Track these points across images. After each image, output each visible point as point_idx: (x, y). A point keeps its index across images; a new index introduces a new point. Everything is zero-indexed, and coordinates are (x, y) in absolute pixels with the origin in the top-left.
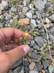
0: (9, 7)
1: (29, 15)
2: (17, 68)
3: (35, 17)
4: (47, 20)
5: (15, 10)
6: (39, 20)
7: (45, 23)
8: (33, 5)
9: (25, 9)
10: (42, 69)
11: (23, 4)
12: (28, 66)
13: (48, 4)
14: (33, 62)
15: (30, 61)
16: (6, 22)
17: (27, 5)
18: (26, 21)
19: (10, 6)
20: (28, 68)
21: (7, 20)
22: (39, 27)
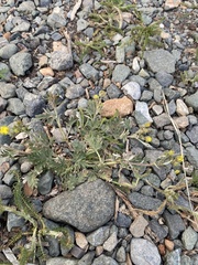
0: (75, 62)
1: (132, 88)
2: (98, 231)
3: (147, 95)
4: (181, 107)
5: (94, 72)
6: (157, 103)
7: (176, 115)
8: (142, 63)
9: (120, 72)
10: (166, 238)
11: (113, 58)
12: (128, 229)
13: (184, 60)
14: (141, 217)
15: (135, 214)
16: (69, 106)
17: (127, 61)
18: (123, 106)
19: (78, 59)
20: (129, 233)
21: (70, 101)
22: (160, 125)
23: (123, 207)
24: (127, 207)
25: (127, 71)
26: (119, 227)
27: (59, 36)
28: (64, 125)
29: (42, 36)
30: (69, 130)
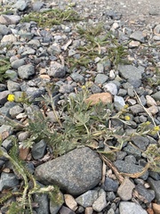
0: (67, 73)
2: (87, 193)
3: (122, 91)
5: (81, 77)
6: (131, 98)
7: (147, 106)
8: (117, 73)
9: (101, 78)
11: (95, 70)
13: (148, 73)
16: (61, 97)
17: (105, 72)
19: (69, 71)
21: (62, 94)
23: (110, 171)
24: (113, 173)
25: (106, 78)
26: (107, 192)
27: (55, 58)
28: (57, 109)
29: (43, 58)
30: (61, 113)
